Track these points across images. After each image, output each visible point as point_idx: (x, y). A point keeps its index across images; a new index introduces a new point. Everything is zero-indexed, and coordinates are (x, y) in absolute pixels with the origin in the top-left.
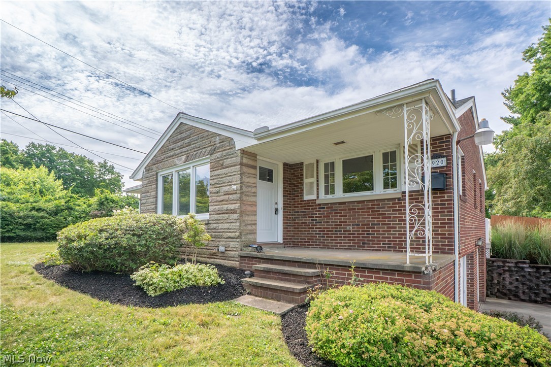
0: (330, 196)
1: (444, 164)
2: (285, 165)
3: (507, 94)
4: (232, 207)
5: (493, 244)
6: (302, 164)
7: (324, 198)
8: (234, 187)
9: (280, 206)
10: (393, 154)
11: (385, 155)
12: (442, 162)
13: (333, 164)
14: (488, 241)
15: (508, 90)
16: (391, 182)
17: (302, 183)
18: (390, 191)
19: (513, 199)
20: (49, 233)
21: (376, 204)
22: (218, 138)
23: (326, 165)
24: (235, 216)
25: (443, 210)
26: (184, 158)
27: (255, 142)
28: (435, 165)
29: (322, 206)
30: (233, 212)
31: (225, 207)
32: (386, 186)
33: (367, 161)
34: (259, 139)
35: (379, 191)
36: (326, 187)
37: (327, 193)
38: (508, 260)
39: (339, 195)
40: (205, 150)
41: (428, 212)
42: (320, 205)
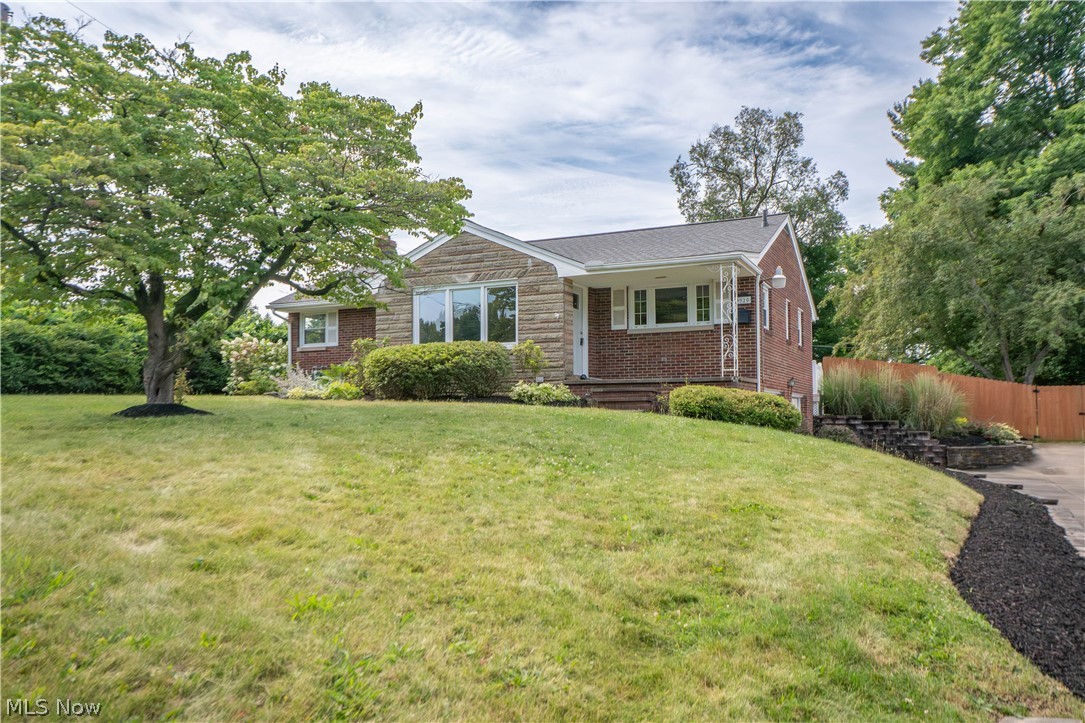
0: (641, 327)
1: (750, 302)
2: (590, 289)
3: (899, 116)
4: (554, 335)
5: (823, 398)
6: (609, 289)
7: (634, 328)
8: (557, 315)
9: (585, 337)
10: (706, 288)
11: (699, 288)
12: (747, 300)
13: (644, 292)
14: (815, 392)
15: (900, 106)
16: (704, 316)
17: (609, 311)
18: (703, 323)
19: (884, 335)
20: (101, 380)
21: (690, 335)
22: (530, 261)
23: (637, 293)
24: (559, 345)
25: (747, 341)
26: (470, 276)
27: (585, 273)
28: (742, 303)
29: (633, 337)
30: (556, 340)
31: (544, 335)
32: (700, 318)
33: (682, 293)
34: (588, 271)
35: (692, 322)
36: (637, 317)
37: (637, 323)
38: (838, 417)
39: (652, 325)
40: (509, 271)
41: (735, 341)
42: (630, 335)
